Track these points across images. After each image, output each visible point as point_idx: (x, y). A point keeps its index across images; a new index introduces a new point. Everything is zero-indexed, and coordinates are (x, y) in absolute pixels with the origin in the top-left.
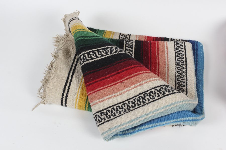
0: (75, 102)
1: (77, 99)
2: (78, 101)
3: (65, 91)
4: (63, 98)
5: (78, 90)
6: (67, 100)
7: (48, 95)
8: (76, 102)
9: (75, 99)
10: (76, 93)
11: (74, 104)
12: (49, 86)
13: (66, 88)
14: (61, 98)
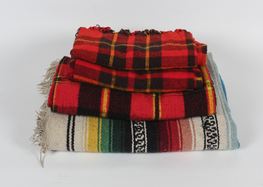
0: (84, 136)
1: (86, 133)
2: (88, 134)
3: (70, 126)
4: (69, 134)
5: (85, 122)
6: (74, 136)
7: (50, 134)
8: (86, 136)
9: (84, 133)
10: (83, 127)
11: (84, 139)
12: (49, 122)
13: (70, 123)
14: (66, 136)
